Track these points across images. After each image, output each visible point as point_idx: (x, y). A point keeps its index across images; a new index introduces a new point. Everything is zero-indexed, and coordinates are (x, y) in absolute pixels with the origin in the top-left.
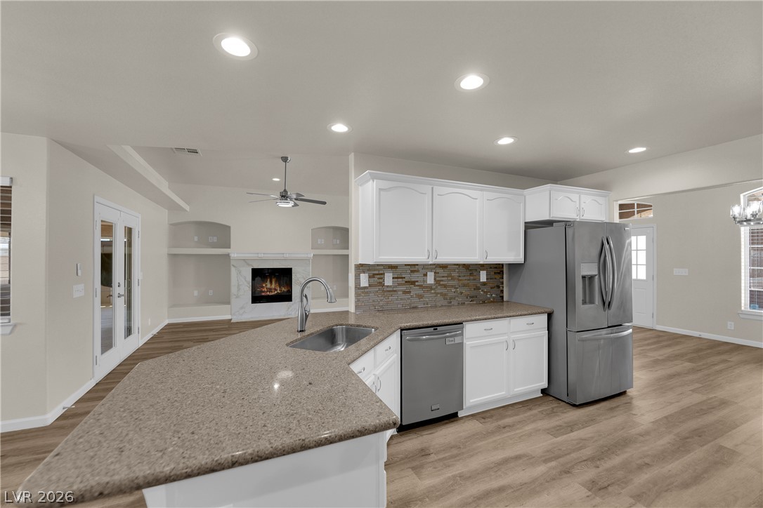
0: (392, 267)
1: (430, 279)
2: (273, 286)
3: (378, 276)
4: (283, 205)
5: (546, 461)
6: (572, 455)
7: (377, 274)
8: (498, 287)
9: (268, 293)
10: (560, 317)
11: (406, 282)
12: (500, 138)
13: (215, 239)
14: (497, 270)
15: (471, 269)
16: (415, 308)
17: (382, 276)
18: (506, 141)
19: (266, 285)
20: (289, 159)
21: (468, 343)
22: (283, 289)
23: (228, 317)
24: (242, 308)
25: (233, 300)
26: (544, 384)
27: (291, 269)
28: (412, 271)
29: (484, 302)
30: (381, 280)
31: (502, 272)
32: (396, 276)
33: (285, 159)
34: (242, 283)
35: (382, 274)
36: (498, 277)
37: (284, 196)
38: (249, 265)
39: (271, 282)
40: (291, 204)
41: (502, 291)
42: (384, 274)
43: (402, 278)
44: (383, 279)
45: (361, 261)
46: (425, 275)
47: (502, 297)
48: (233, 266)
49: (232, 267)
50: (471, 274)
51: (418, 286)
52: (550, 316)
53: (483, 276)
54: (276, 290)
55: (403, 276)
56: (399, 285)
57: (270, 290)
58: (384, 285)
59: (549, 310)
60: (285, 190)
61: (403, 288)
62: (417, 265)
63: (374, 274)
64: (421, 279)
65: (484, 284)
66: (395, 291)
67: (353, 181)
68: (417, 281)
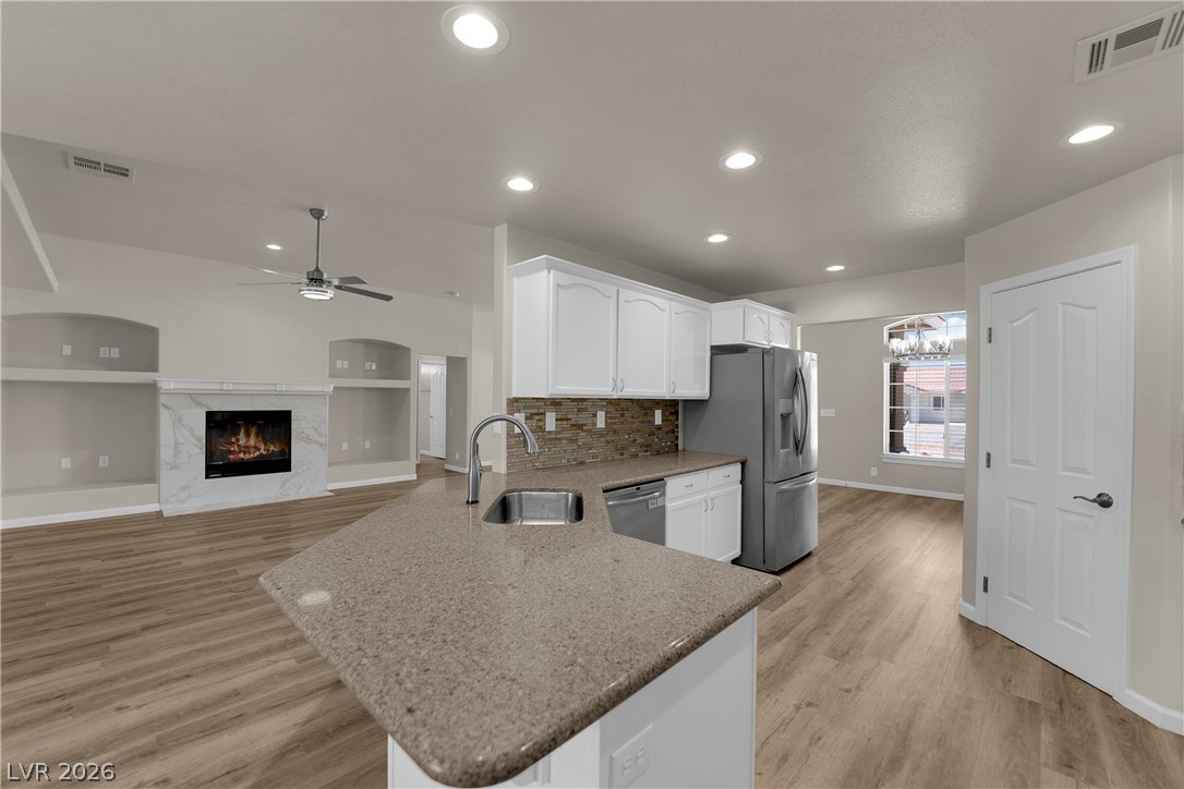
0: (556, 403)
1: (601, 422)
2: (252, 442)
3: (537, 417)
4: (312, 295)
5: (779, 638)
6: (799, 626)
7: (537, 414)
8: (674, 432)
9: (242, 455)
10: (755, 466)
11: (572, 425)
12: (710, 235)
13: (115, 353)
14: (671, 406)
15: (646, 406)
16: (582, 463)
17: (542, 417)
18: (718, 238)
19: (238, 440)
20: (326, 214)
21: (670, 506)
22: (272, 448)
23: (153, 508)
24: (185, 488)
25: (165, 475)
26: (736, 552)
27: (290, 412)
28: (580, 410)
29: (658, 453)
30: (539, 424)
31: (676, 413)
32: (560, 417)
33: (317, 214)
34: (184, 440)
35: (541, 414)
36: (673, 418)
37: (316, 280)
38: (200, 405)
39: (248, 435)
40: (327, 295)
41: (677, 438)
42: (544, 414)
43: (567, 419)
44: (543, 420)
45: (515, 394)
46: (595, 415)
47: (677, 445)
48: (165, 406)
49: (162, 408)
50: (646, 414)
51: (586, 431)
52: (743, 464)
53: (658, 414)
54: (257, 449)
55: (569, 417)
56: (564, 429)
57: (246, 449)
58: (544, 431)
59: (742, 459)
60: (317, 270)
61: (568, 435)
62: (585, 400)
63: (532, 414)
64: (589, 422)
65: (659, 428)
66: (558, 439)
67: (505, 267)
68: (585, 425)
